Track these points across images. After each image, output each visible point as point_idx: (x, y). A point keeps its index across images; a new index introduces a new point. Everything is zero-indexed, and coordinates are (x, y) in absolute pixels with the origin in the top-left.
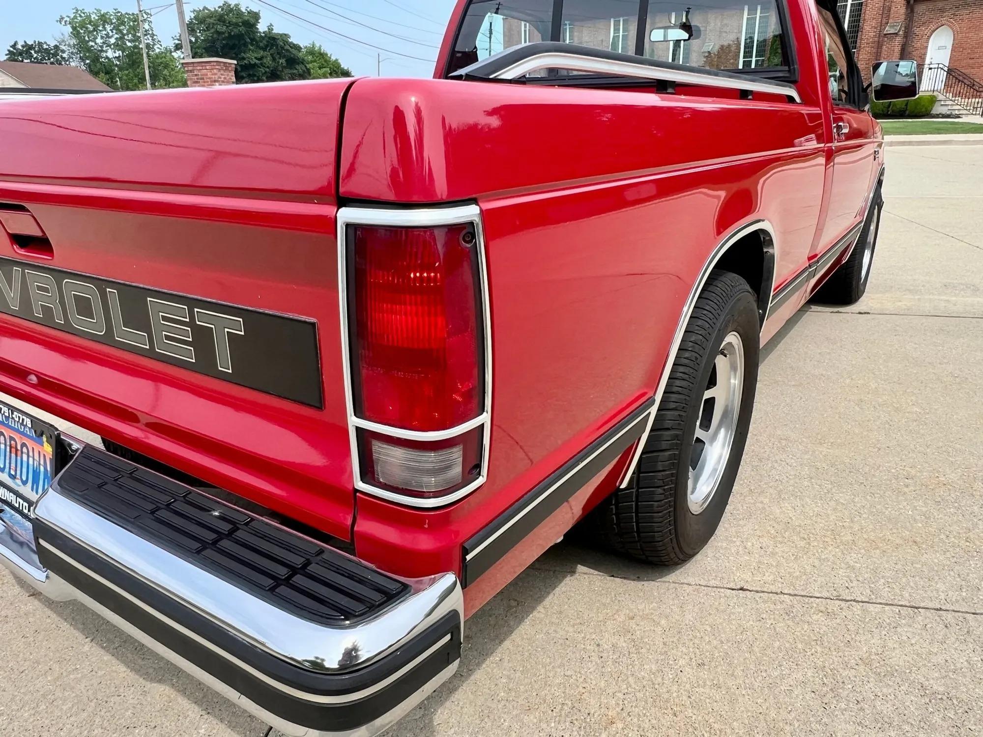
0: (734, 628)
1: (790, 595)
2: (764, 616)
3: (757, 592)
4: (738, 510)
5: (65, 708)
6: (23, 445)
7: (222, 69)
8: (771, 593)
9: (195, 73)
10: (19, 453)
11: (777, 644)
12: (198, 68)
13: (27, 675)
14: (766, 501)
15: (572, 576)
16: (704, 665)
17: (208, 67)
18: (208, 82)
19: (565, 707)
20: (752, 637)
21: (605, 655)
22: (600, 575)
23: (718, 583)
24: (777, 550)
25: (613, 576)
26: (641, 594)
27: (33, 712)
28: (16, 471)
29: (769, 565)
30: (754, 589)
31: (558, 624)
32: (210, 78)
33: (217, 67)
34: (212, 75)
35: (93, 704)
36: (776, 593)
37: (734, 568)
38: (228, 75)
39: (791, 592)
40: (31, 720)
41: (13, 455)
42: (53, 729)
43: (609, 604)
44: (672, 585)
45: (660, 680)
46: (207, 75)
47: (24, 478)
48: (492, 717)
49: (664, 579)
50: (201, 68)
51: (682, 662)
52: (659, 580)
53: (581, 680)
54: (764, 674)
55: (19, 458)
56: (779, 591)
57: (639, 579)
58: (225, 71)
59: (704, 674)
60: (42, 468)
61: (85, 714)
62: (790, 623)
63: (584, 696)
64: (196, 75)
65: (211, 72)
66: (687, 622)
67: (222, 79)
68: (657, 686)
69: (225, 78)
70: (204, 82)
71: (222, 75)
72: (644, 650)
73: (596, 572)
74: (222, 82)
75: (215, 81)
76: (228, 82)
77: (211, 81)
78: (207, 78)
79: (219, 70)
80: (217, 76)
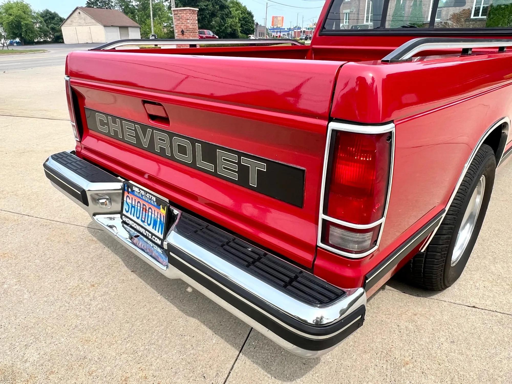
0: (470, 326)
1: (500, 313)
2: (486, 322)
3: (482, 309)
4: (471, 266)
5: (154, 323)
6: (150, 208)
7: (191, 13)
8: (490, 310)
10: (147, 211)
11: (493, 337)
12: (180, 13)
13: (136, 307)
14: (487, 262)
15: (383, 290)
16: (454, 342)
17: (184, 12)
18: (184, 20)
19: (383, 353)
20: (480, 332)
21: (402, 331)
22: (397, 291)
23: (460, 302)
24: (493, 289)
25: (404, 293)
26: (420, 303)
27: (141, 323)
28: (145, 219)
29: (489, 297)
30: (481, 307)
31: (377, 313)
32: (185, 18)
33: (189, 12)
34: (187, 16)
35: (165, 323)
36: (493, 311)
37: (470, 296)
38: (194, 16)
39: (502, 312)
40: (141, 326)
41: (144, 212)
42: (150, 332)
43: (403, 306)
44: (436, 301)
45: (431, 346)
46: (184, 16)
47: (149, 223)
48: (347, 353)
49: (431, 297)
50: (181, 12)
51: (442, 340)
52: (429, 297)
53: (391, 341)
54: (487, 351)
55: (147, 214)
56: (494, 310)
57: (418, 296)
58: (192, 14)
59: (454, 347)
60: (159, 220)
61: (163, 327)
62: (501, 327)
63: (392, 349)
64: (178, 16)
65: (186, 15)
66: (444, 320)
67: (191, 18)
68: (429, 350)
69: (192, 18)
70: (182, 20)
71: (191, 16)
72: (422, 331)
73: (396, 290)
74: (191, 20)
75: (187, 19)
76: (194, 20)
77: (186, 20)
78: (184, 18)
79: (190, 13)
80: (188, 17)
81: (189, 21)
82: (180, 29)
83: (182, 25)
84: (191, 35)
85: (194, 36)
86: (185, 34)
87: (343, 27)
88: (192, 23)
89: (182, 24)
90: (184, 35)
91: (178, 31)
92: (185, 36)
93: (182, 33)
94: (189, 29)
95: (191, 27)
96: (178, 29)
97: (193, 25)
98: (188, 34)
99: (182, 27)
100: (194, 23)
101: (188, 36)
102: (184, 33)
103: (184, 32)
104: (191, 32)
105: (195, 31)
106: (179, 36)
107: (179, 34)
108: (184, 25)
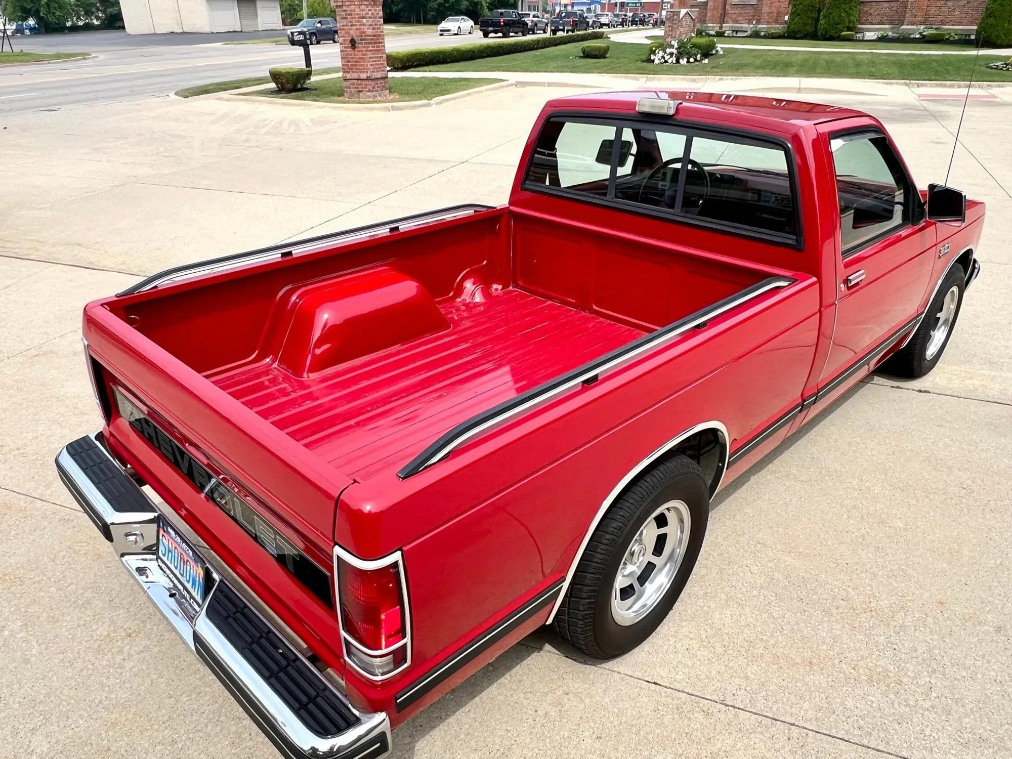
0: (634, 713)
1: (688, 693)
2: (660, 708)
3: (666, 687)
4: (687, 611)
5: (206, 699)
6: (187, 561)
7: (370, 4)
8: (675, 690)
9: (344, 9)
10: (185, 563)
11: (658, 731)
13: (184, 672)
14: (713, 605)
15: (539, 652)
16: (601, 738)
18: (355, 18)
19: (499, 752)
20: (644, 723)
21: (537, 719)
22: (559, 655)
23: (640, 676)
24: (698, 653)
25: (567, 657)
26: (581, 675)
27: (188, 698)
28: (183, 572)
29: (686, 666)
30: (664, 684)
31: (515, 690)
32: (358, 14)
34: (361, 11)
35: (221, 699)
36: (679, 691)
37: (658, 664)
38: (375, 10)
39: (690, 692)
40: (187, 704)
41: (182, 563)
42: (199, 712)
43: (556, 679)
44: (607, 672)
45: (566, 744)
46: (355, 11)
47: (188, 579)
48: (451, 751)
49: (603, 665)
50: (350, 3)
51: (586, 734)
52: (600, 665)
53: (515, 735)
54: (638, 753)
55: (185, 566)
56: (681, 690)
57: (585, 663)
58: (372, 6)
59: (597, 745)
60: (197, 579)
61: (217, 705)
62: (676, 716)
63: (513, 747)
64: (345, 11)
65: (359, 8)
66: (604, 703)
67: (370, 15)
68: (562, 748)
69: (373, 14)
70: (352, 18)
71: (369, 10)
72: (565, 720)
73: (557, 652)
74: (370, 18)
75: (363, 18)
76: (375, 18)
77: (359, 18)
78: (354, 14)
79: (367, 6)
80: (364, 13)
81: (364, 21)
82: (348, 36)
83: (351, 29)
84: (370, 49)
85: (375, 50)
86: (359, 47)
87: (688, 15)
88: (370, 25)
89: (351, 26)
90: (356, 49)
91: (344, 40)
92: (358, 51)
93: (352, 45)
94: (365, 36)
95: (369, 32)
96: (343, 37)
97: (373, 29)
98: (364, 47)
99: (352, 32)
100: (375, 25)
101: (363, 51)
102: (357, 45)
103: (355, 42)
104: (369, 43)
105: (379, 39)
106: (347, 51)
107: (345, 47)
108: (356, 29)
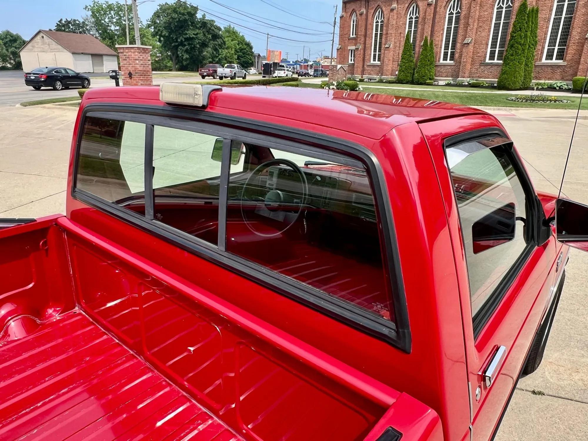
7: (141, 52)
9: (124, 54)
12: (126, 51)
17: (132, 51)
18: (132, 60)
32: (133, 58)
33: (138, 51)
34: (135, 55)
38: (145, 56)
46: (131, 55)
50: (128, 51)
58: (143, 53)
65: (134, 54)
67: (141, 58)
69: (143, 58)
70: (130, 60)
71: (141, 55)
74: (141, 60)
75: (136, 60)
76: (145, 60)
77: (134, 60)
78: (131, 58)
79: (139, 53)
80: (137, 57)
81: (137, 61)
82: (128, 71)
83: (129, 67)
84: (142, 79)
85: (145, 80)
86: (134, 78)
88: (142, 64)
89: (129, 64)
90: (132, 79)
91: (125, 73)
92: (134, 80)
93: (130, 76)
94: (138, 71)
95: (141, 69)
96: (124, 71)
97: (143, 67)
98: (137, 78)
99: (129, 68)
100: (145, 64)
101: (136, 80)
102: (133, 76)
103: (132, 75)
104: (141, 75)
105: (148, 73)
106: (126, 80)
107: (125, 77)
108: (132, 67)
